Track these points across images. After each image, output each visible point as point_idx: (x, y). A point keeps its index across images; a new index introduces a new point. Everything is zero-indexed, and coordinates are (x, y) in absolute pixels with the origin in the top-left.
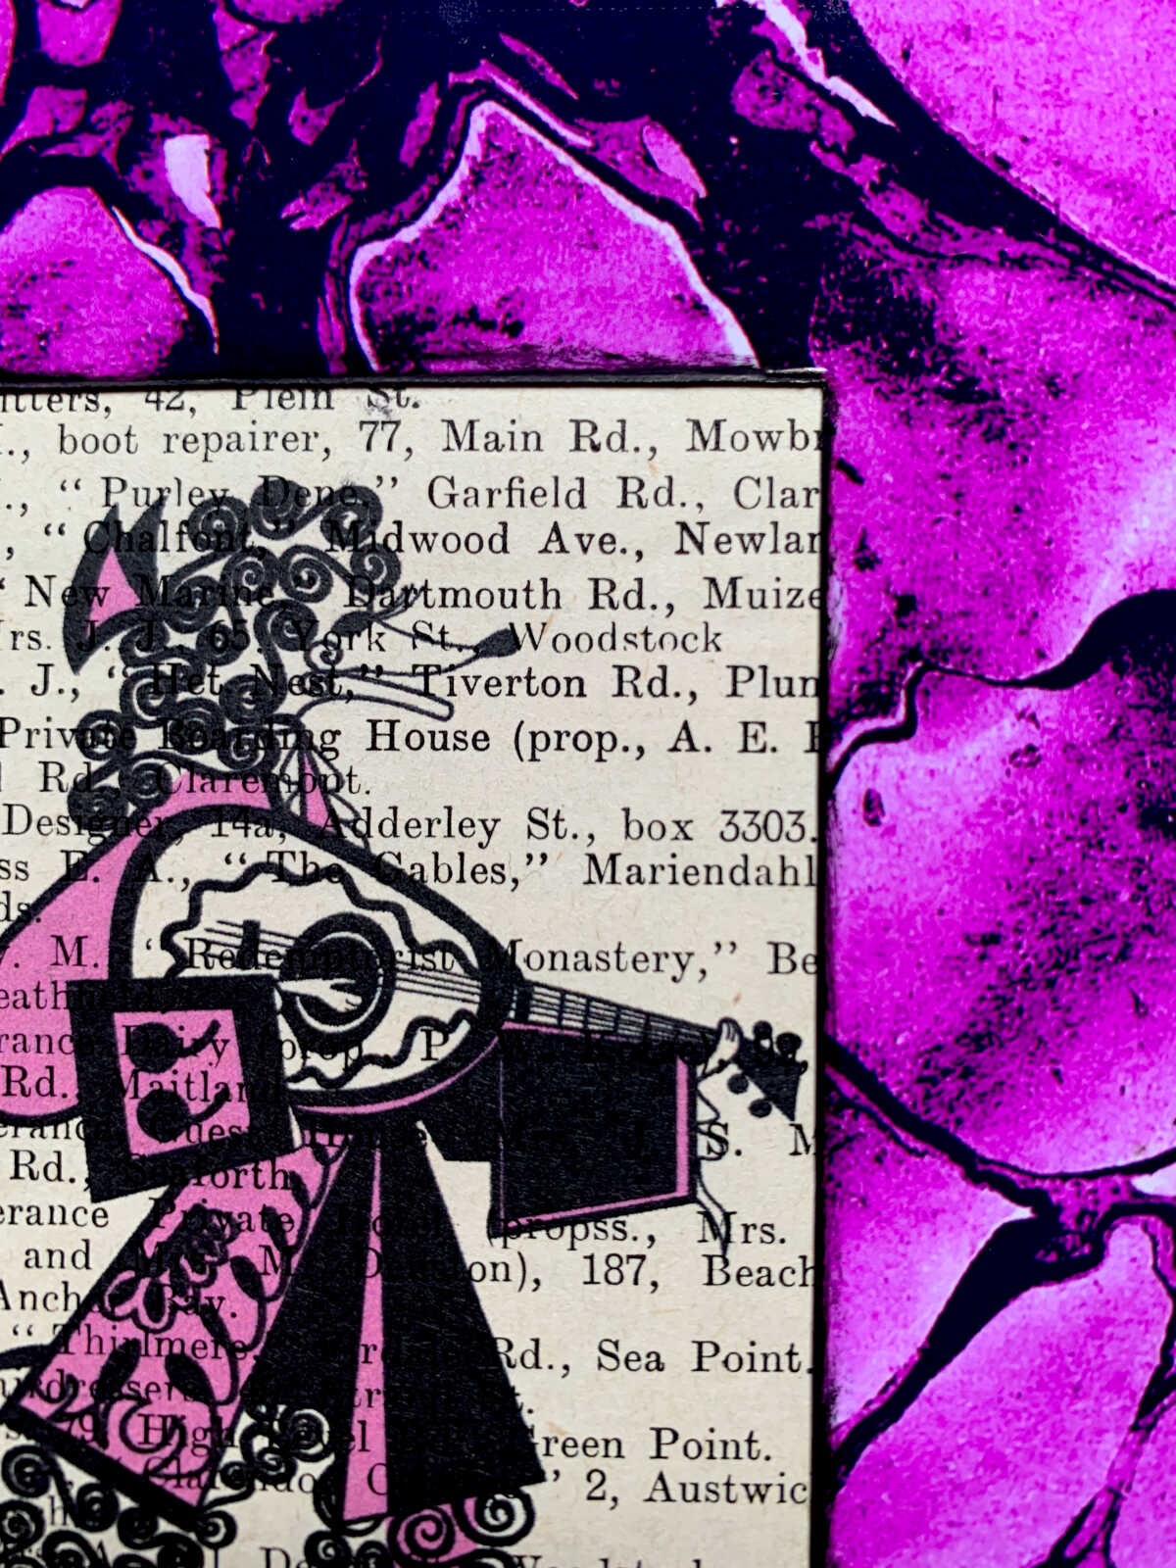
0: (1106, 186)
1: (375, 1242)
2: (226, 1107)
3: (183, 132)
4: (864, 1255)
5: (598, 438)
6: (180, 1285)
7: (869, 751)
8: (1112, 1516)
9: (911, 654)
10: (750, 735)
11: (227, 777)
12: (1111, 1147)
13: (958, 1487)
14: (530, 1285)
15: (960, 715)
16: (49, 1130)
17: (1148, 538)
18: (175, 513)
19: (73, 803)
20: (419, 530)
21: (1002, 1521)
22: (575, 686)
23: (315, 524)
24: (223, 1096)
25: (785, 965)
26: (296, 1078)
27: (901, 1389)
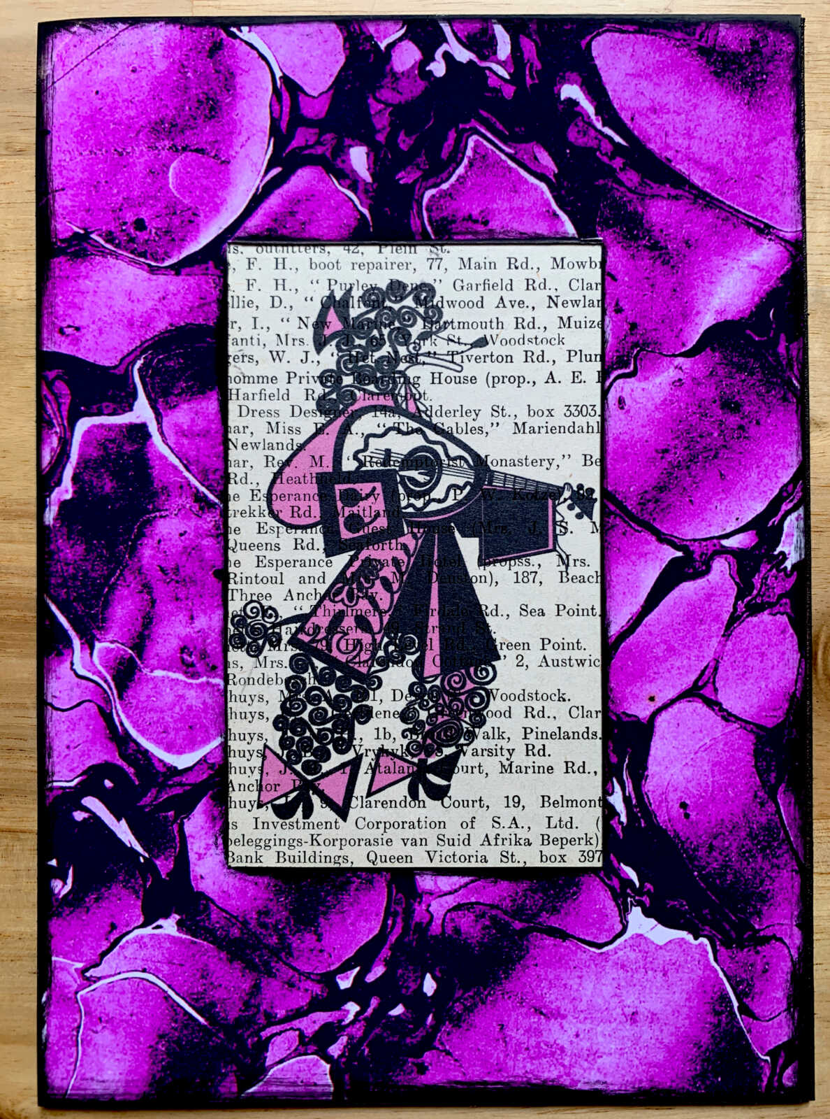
0: (708, 168)
1: (435, 569)
2: (379, 519)
3: (357, 145)
4: (620, 571)
5: (517, 264)
6: (360, 589)
7: (620, 381)
8: (716, 669)
9: (636, 345)
10: (576, 377)
11: (378, 394)
12: (712, 529)
13: (657, 658)
14: (494, 584)
15: (654, 368)
16: (309, 530)
17: (723, 300)
18: (357, 293)
19: (318, 404)
20: (450, 299)
21: (674, 672)
22: (509, 359)
23: (411, 298)
24: (377, 515)
25: (588, 463)
26: (406, 508)
27: (634, 622)
